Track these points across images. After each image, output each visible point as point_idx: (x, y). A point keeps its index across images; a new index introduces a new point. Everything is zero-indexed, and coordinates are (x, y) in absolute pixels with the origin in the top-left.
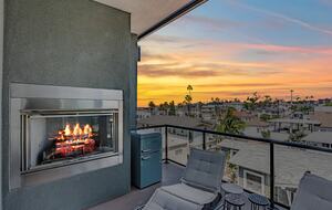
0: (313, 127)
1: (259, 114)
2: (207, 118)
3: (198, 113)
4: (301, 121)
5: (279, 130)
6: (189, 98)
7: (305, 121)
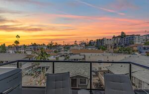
0: (71, 54)
1: (53, 50)
2: (29, 53)
3: (23, 51)
4: (67, 52)
5: (61, 56)
6: (17, 42)
7: (68, 52)
